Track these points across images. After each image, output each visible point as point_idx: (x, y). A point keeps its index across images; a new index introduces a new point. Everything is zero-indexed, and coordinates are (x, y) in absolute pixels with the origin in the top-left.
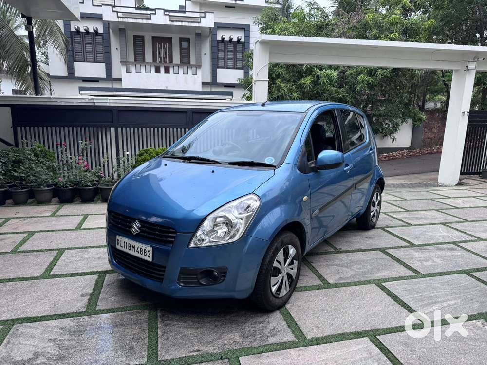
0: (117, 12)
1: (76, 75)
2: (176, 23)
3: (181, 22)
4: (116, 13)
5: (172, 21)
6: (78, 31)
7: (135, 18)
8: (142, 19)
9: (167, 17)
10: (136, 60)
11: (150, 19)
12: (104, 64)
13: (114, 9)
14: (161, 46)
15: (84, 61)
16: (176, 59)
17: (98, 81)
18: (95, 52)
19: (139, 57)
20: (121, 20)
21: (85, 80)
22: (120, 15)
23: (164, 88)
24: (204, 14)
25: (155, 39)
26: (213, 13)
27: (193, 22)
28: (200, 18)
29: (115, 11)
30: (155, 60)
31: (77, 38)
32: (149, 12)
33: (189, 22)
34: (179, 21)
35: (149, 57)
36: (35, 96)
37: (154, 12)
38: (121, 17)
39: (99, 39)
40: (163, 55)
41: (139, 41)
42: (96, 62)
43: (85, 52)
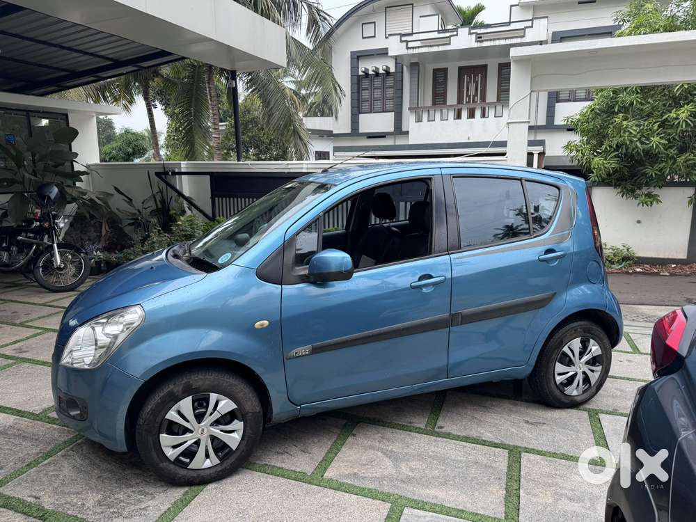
0: (407, 42)
1: (361, 131)
2: (485, 44)
3: (494, 40)
4: (405, 43)
5: (481, 42)
6: (367, 75)
7: (429, 46)
8: (438, 45)
9: (474, 36)
10: (434, 103)
11: (450, 44)
12: (393, 113)
13: (404, 39)
14: (470, 79)
15: (371, 112)
16: (491, 96)
17: (385, 137)
18: (384, 99)
19: (439, 98)
20: (411, 51)
21: (371, 136)
22: (410, 45)
23: (465, 140)
24: (531, 22)
25: (462, 71)
26: (547, 17)
27: (513, 38)
28: (524, 29)
29: (404, 41)
30: (460, 100)
31: (365, 83)
32: (447, 35)
33: (506, 39)
34: (491, 40)
35: (452, 98)
36: (236, 162)
37: (455, 33)
38: (410, 48)
39: (390, 81)
40: (472, 92)
41: (440, 77)
42: (386, 112)
43: (372, 101)
